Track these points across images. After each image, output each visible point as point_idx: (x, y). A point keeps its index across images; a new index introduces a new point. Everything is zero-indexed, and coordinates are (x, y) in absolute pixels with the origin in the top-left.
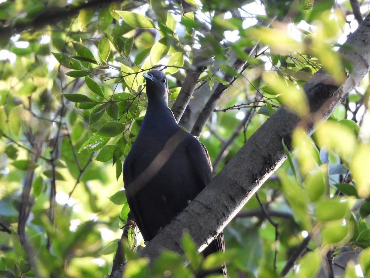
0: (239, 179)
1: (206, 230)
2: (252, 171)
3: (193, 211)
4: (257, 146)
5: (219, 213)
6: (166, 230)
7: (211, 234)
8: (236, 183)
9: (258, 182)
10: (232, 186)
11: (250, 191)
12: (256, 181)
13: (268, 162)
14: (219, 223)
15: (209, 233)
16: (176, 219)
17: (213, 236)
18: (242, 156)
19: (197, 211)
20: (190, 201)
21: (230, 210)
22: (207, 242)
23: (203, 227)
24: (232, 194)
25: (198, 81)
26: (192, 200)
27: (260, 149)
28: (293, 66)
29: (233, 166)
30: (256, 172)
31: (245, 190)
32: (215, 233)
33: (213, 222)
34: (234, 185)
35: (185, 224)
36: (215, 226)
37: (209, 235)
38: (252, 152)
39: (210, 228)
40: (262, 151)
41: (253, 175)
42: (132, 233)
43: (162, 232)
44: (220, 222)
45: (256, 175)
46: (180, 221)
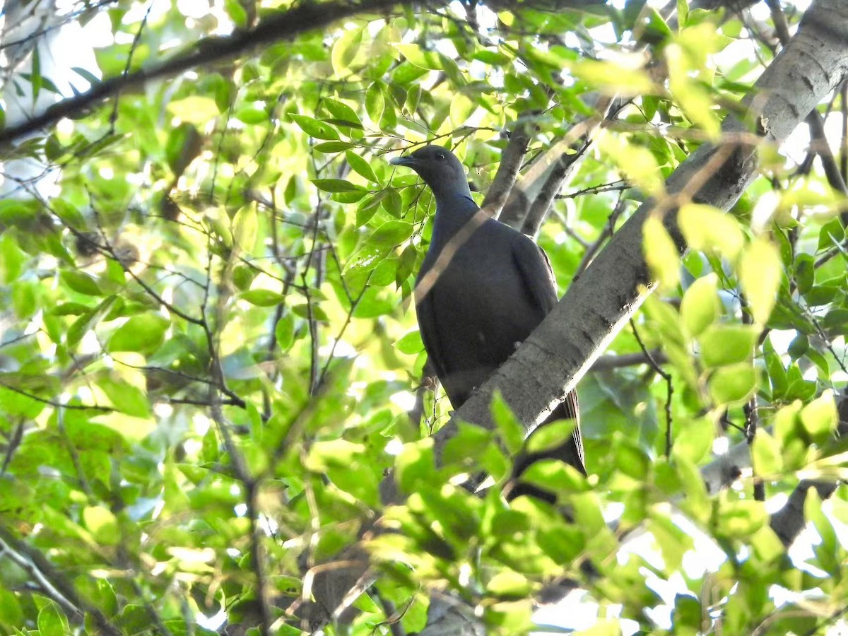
0: (597, 305)
1: (546, 388)
2: (617, 291)
3: (525, 359)
4: (624, 251)
5: (566, 360)
6: (483, 390)
7: (555, 395)
8: (593, 311)
9: (628, 308)
10: (586, 317)
11: (614, 323)
12: (625, 307)
13: (642, 275)
14: (566, 376)
15: (553, 393)
16: (498, 373)
17: (559, 398)
18: (599, 268)
19: (532, 358)
20: (518, 344)
21: (584, 354)
22: (548, 406)
23: (543, 383)
24: (587, 328)
25: (527, 150)
26: (522, 342)
27: (629, 255)
28: (680, 119)
29: (586, 284)
30: (623, 292)
31: (607, 322)
32: (562, 393)
33: (559, 375)
34: (589, 315)
35: (513, 380)
36: (561, 382)
37: (552, 396)
38: (616, 260)
39: (553, 385)
40: (631, 258)
41: (619, 297)
42: (430, 399)
43: (477, 395)
44: (569, 374)
45: (625, 299)
46: (504, 375)
